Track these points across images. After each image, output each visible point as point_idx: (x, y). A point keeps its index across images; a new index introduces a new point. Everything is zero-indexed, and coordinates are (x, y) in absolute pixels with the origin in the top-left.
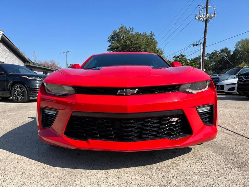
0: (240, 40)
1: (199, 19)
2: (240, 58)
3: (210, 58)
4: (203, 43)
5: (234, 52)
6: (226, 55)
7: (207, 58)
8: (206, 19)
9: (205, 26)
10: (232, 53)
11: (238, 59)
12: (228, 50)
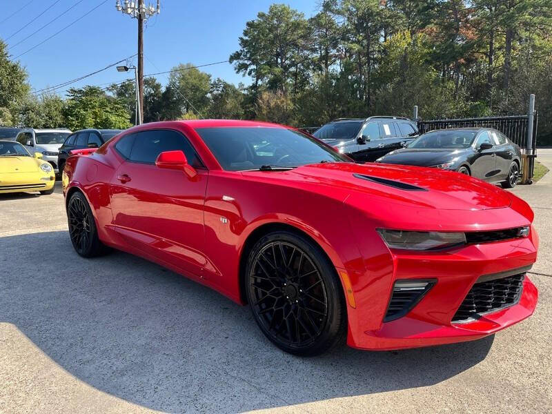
0: (177, 65)
1: (125, 10)
2: (180, 100)
3: (120, 94)
4: (137, 67)
5: (167, 88)
6: (153, 92)
7: (114, 94)
8: (140, 15)
9: (139, 30)
10: (163, 90)
11: (174, 102)
12: (157, 82)
